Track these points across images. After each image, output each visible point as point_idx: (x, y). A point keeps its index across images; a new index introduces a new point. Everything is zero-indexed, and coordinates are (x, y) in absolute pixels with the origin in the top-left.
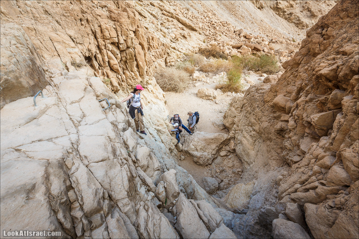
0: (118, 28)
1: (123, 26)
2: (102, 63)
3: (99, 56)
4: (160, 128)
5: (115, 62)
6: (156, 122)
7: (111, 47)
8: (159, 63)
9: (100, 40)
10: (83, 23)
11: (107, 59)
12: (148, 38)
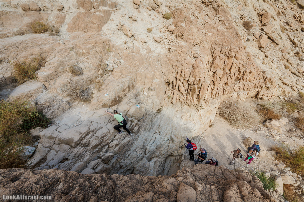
0: (192, 73)
1: (195, 73)
2: (175, 86)
3: (174, 83)
4: (174, 138)
5: (182, 88)
6: (176, 134)
7: (182, 81)
8: (239, 94)
9: (179, 76)
10: (173, 66)
11: (177, 86)
12: (245, 71)
